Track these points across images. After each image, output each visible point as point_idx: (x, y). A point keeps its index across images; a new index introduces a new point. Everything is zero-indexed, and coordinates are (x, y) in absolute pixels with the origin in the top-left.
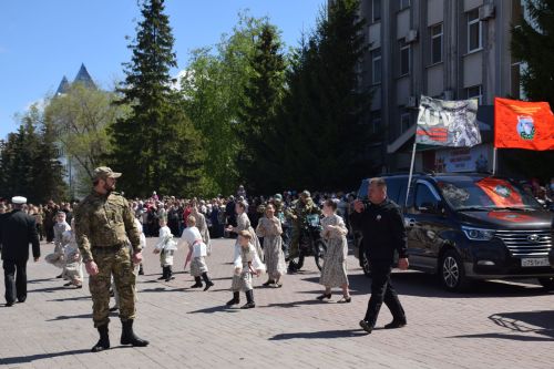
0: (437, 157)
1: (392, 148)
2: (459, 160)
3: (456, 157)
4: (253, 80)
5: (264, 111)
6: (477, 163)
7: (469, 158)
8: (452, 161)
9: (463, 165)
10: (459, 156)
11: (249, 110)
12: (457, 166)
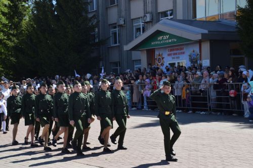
0: (157, 53)
1: (127, 48)
2: (174, 54)
3: (172, 52)
4: (9, 7)
5: (17, 26)
6: (190, 56)
7: (184, 53)
8: (169, 55)
9: (178, 58)
10: (175, 52)
11: (5, 25)
12: (173, 58)
